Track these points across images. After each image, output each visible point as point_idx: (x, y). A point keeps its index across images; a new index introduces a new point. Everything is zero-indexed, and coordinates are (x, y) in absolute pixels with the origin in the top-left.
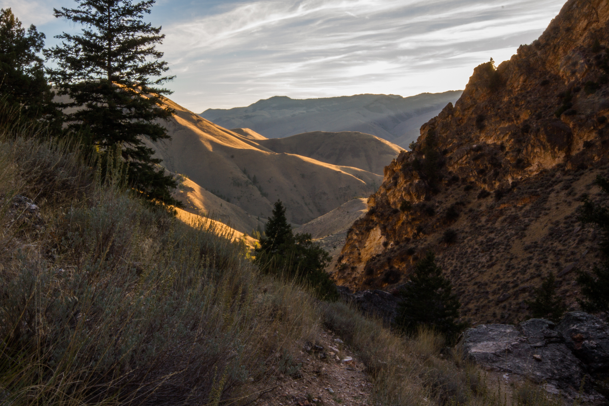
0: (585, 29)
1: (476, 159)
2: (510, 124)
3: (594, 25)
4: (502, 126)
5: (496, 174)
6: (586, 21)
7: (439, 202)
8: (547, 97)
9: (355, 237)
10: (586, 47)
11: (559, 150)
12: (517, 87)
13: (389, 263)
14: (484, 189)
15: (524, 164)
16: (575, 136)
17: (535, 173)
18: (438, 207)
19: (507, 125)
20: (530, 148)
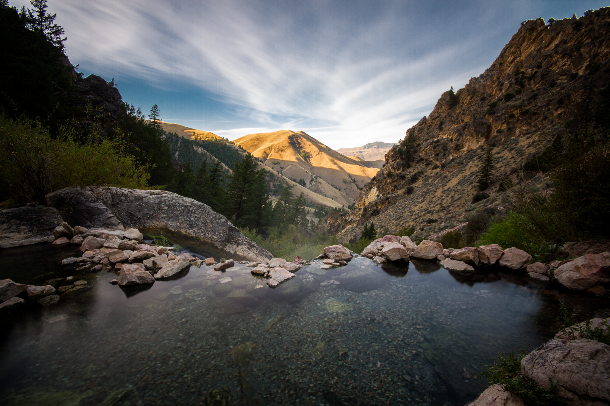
0: (511, 63)
1: (435, 147)
2: (458, 125)
3: (518, 59)
4: (453, 127)
5: (444, 155)
6: (513, 57)
7: (409, 172)
8: (483, 107)
9: (363, 193)
10: (511, 73)
11: (481, 136)
12: (466, 103)
13: (376, 205)
14: (437, 164)
15: (460, 147)
16: (493, 127)
17: (466, 152)
18: (408, 175)
19: (456, 126)
20: (464, 137)
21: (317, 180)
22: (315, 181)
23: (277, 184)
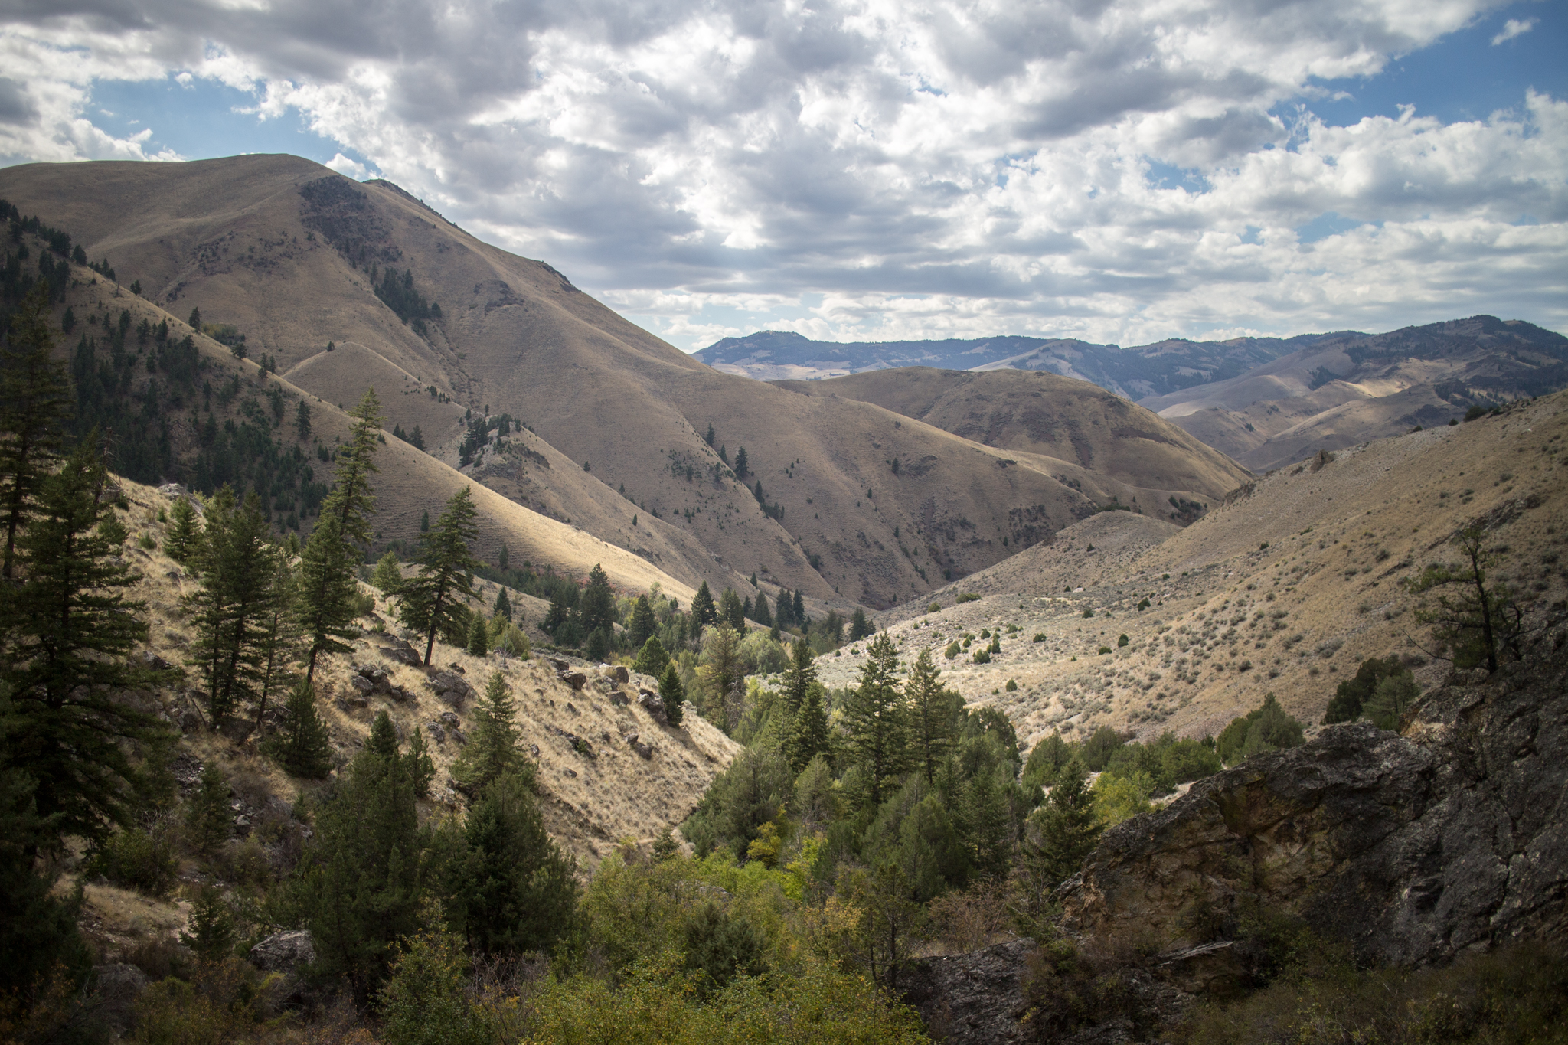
21: (512, 439)
22: (500, 447)
23: (230, 427)
